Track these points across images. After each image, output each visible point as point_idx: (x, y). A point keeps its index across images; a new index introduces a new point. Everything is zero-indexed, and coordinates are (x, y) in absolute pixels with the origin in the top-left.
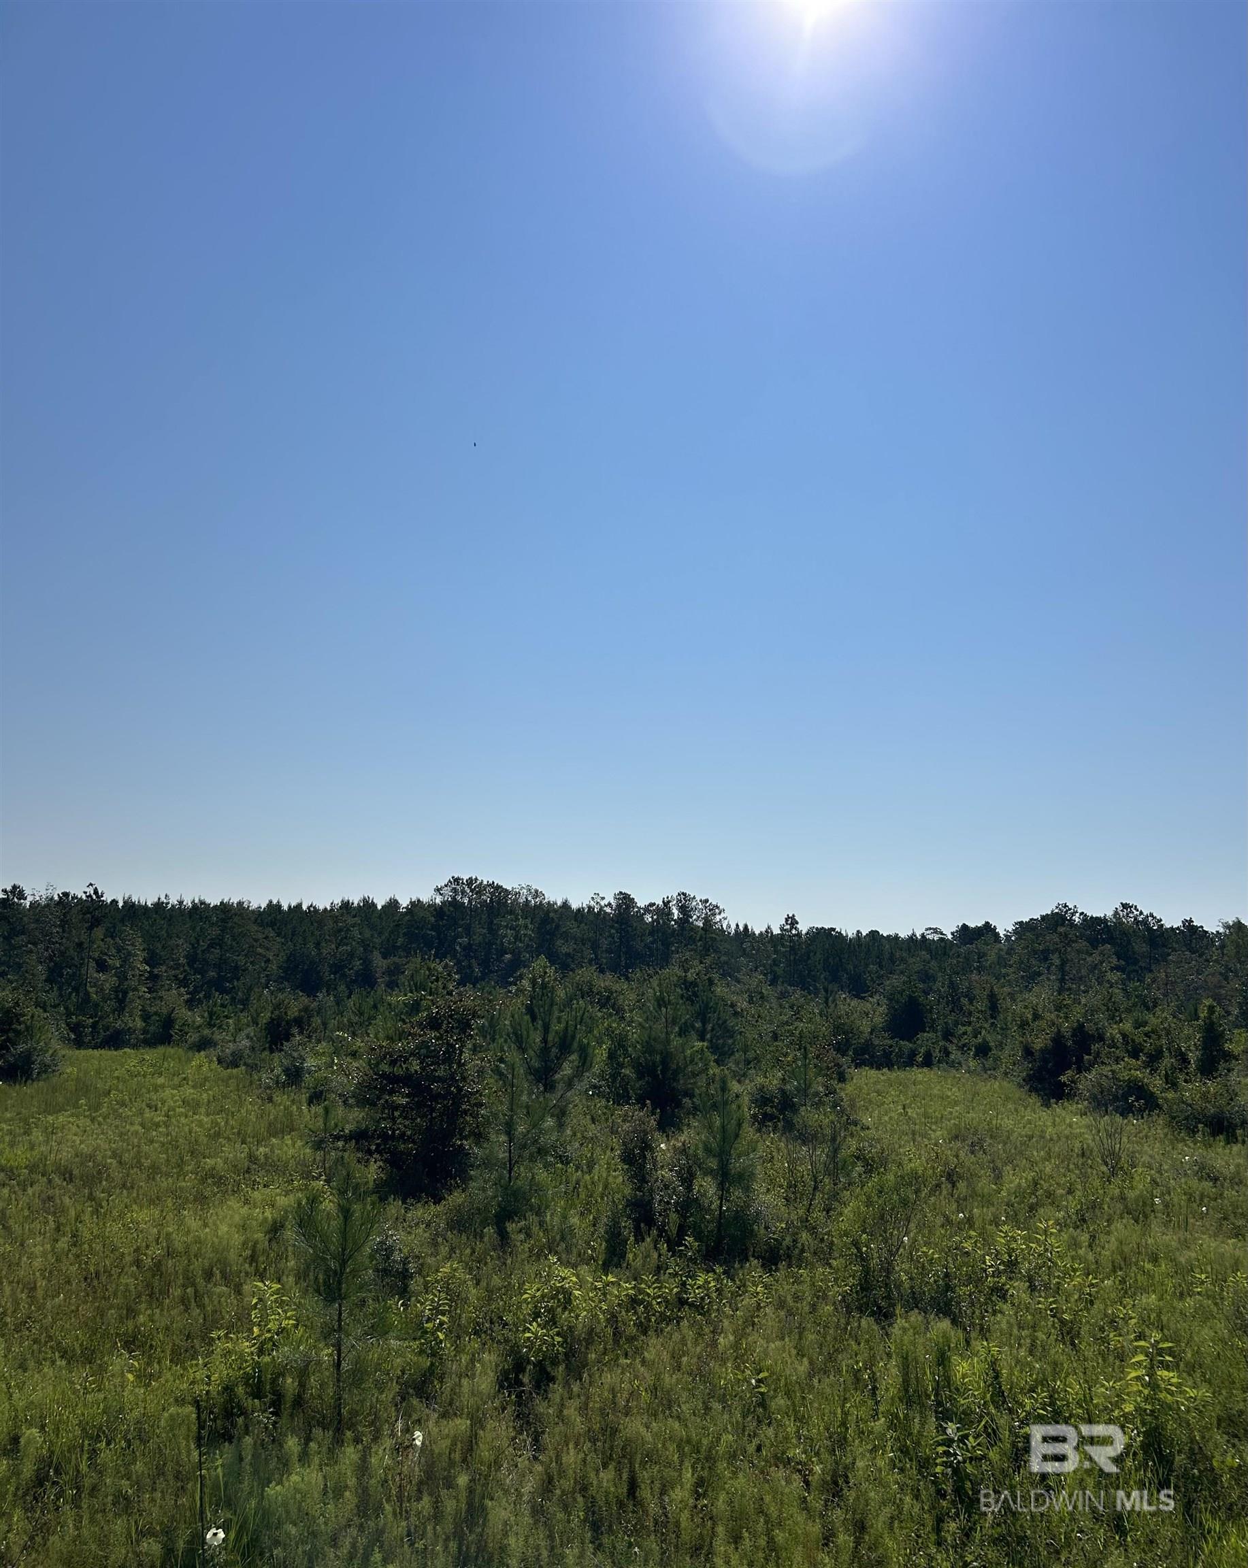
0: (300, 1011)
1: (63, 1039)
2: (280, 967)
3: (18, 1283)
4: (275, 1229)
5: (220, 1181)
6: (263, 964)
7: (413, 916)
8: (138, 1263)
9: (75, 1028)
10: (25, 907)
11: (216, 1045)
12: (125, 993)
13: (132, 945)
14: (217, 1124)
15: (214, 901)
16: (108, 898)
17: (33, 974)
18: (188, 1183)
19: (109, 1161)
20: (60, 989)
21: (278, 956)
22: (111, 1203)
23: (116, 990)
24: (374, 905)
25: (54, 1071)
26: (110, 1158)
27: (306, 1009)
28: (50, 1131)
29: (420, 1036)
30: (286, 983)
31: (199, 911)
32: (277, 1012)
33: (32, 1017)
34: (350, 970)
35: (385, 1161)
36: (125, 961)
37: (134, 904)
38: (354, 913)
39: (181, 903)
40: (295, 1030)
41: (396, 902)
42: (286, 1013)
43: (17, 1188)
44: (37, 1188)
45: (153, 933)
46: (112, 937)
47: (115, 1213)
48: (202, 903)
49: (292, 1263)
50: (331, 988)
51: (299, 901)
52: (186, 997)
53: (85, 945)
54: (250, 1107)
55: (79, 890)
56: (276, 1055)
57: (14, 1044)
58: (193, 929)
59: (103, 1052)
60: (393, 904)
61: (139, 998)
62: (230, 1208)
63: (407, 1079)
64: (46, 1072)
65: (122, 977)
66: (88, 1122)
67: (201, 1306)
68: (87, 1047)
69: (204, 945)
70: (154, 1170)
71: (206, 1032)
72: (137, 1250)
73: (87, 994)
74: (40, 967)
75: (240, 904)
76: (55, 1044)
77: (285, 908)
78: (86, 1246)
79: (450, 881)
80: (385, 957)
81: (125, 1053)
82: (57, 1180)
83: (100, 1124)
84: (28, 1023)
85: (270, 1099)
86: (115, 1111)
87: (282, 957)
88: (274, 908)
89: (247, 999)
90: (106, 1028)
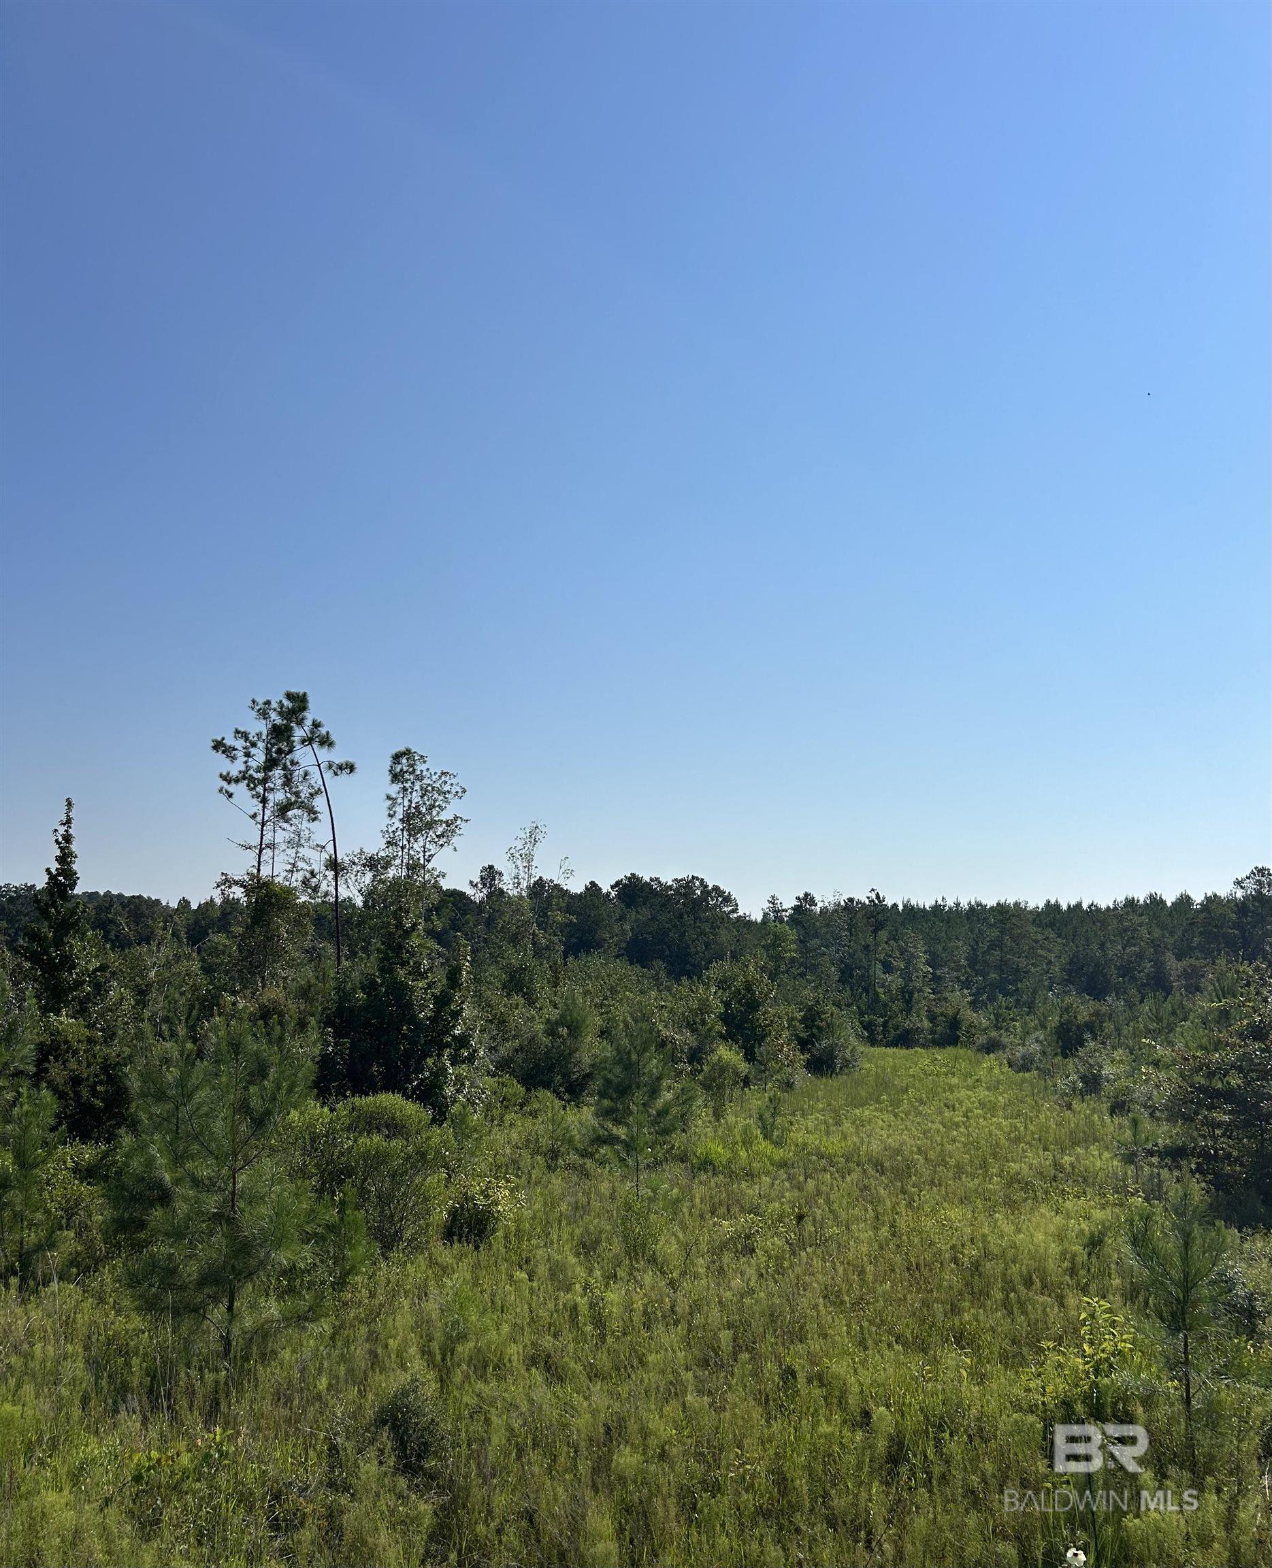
0: (1091, 1015)
1: (859, 1037)
2: (1063, 970)
3: (848, 1263)
4: (1095, 1243)
5: (1027, 1186)
6: (1044, 967)
7: (1209, 913)
8: (955, 1260)
9: (867, 1026)
10: (815, 914)
11: (1004, 1047)
12: (911, 994)
13: (915, 947)
14: (1016, 1129)
15: (990, 902)
16: (889, 902)
17: (827, 975)
18: (995, 1184)
19: (916, 1157)
20: (852, 989)
21: (1060, 957)
22: (922, 1198)
23: (903, 990)
24: (1162, 902)
25: (854, 1066)
26: (916, 1154)
27: (1097, 1014)
28: (860, 1124)
29: (1240, 1047)
30: (1071, 986)
31: (976, 912)
32: (1065, 1017)
33: (832, 1015)
34: (1139, 972)
35: (1210, 1182)
36: (908, 963)
37: (913, 907)
38: (1140, 911)
39: (958, 905)
40: (1088, 1036)
41: (1188, 898)
42: (1075, 1017)
43: (837, 1175)
44: (854, 1176)
45: (933, 936)
46: (896, 941)
47: (927, 1209)
48: (979, 904)
49: (1117, 1282)
50: (1119, 992)
51: (1079, 900)
52: (969, 998)
53: (872, 948)
54: (1048, 1115)
55: (862, 896)
56: (1070, 1061)
57: (818, 1040)
58: (972, 931)
59: (895, 1050)
60: (1185, 901)
61: (924, 998)
62: (1042, 1216)
63: (1228, 1095)
64: (847, 1066)
65: (907, 977)
66: (892, 1118)
67: (1025, 1313)
68: (881, 1046)
69: (984, 946)
70: (959, 1170)
71: (994, 1034)
72: (953, 1247)
73: (876, 994)
74: (833, 969)
75: (1017, 904)
76: (853, 1041)
77: (1065, 907)
78: (904, 1237)
79: (1253, 873)
80: (1179, 958)
81: (916, 1052)
82: (871, 1172)
83: (902, 1119)
84: (829, 1021)
85: (1069, 1106)
86: (916, 1109)
87: (1065, 959)
88: (1052, 908)
89: (1033, 1002)
90: (896, 1028)
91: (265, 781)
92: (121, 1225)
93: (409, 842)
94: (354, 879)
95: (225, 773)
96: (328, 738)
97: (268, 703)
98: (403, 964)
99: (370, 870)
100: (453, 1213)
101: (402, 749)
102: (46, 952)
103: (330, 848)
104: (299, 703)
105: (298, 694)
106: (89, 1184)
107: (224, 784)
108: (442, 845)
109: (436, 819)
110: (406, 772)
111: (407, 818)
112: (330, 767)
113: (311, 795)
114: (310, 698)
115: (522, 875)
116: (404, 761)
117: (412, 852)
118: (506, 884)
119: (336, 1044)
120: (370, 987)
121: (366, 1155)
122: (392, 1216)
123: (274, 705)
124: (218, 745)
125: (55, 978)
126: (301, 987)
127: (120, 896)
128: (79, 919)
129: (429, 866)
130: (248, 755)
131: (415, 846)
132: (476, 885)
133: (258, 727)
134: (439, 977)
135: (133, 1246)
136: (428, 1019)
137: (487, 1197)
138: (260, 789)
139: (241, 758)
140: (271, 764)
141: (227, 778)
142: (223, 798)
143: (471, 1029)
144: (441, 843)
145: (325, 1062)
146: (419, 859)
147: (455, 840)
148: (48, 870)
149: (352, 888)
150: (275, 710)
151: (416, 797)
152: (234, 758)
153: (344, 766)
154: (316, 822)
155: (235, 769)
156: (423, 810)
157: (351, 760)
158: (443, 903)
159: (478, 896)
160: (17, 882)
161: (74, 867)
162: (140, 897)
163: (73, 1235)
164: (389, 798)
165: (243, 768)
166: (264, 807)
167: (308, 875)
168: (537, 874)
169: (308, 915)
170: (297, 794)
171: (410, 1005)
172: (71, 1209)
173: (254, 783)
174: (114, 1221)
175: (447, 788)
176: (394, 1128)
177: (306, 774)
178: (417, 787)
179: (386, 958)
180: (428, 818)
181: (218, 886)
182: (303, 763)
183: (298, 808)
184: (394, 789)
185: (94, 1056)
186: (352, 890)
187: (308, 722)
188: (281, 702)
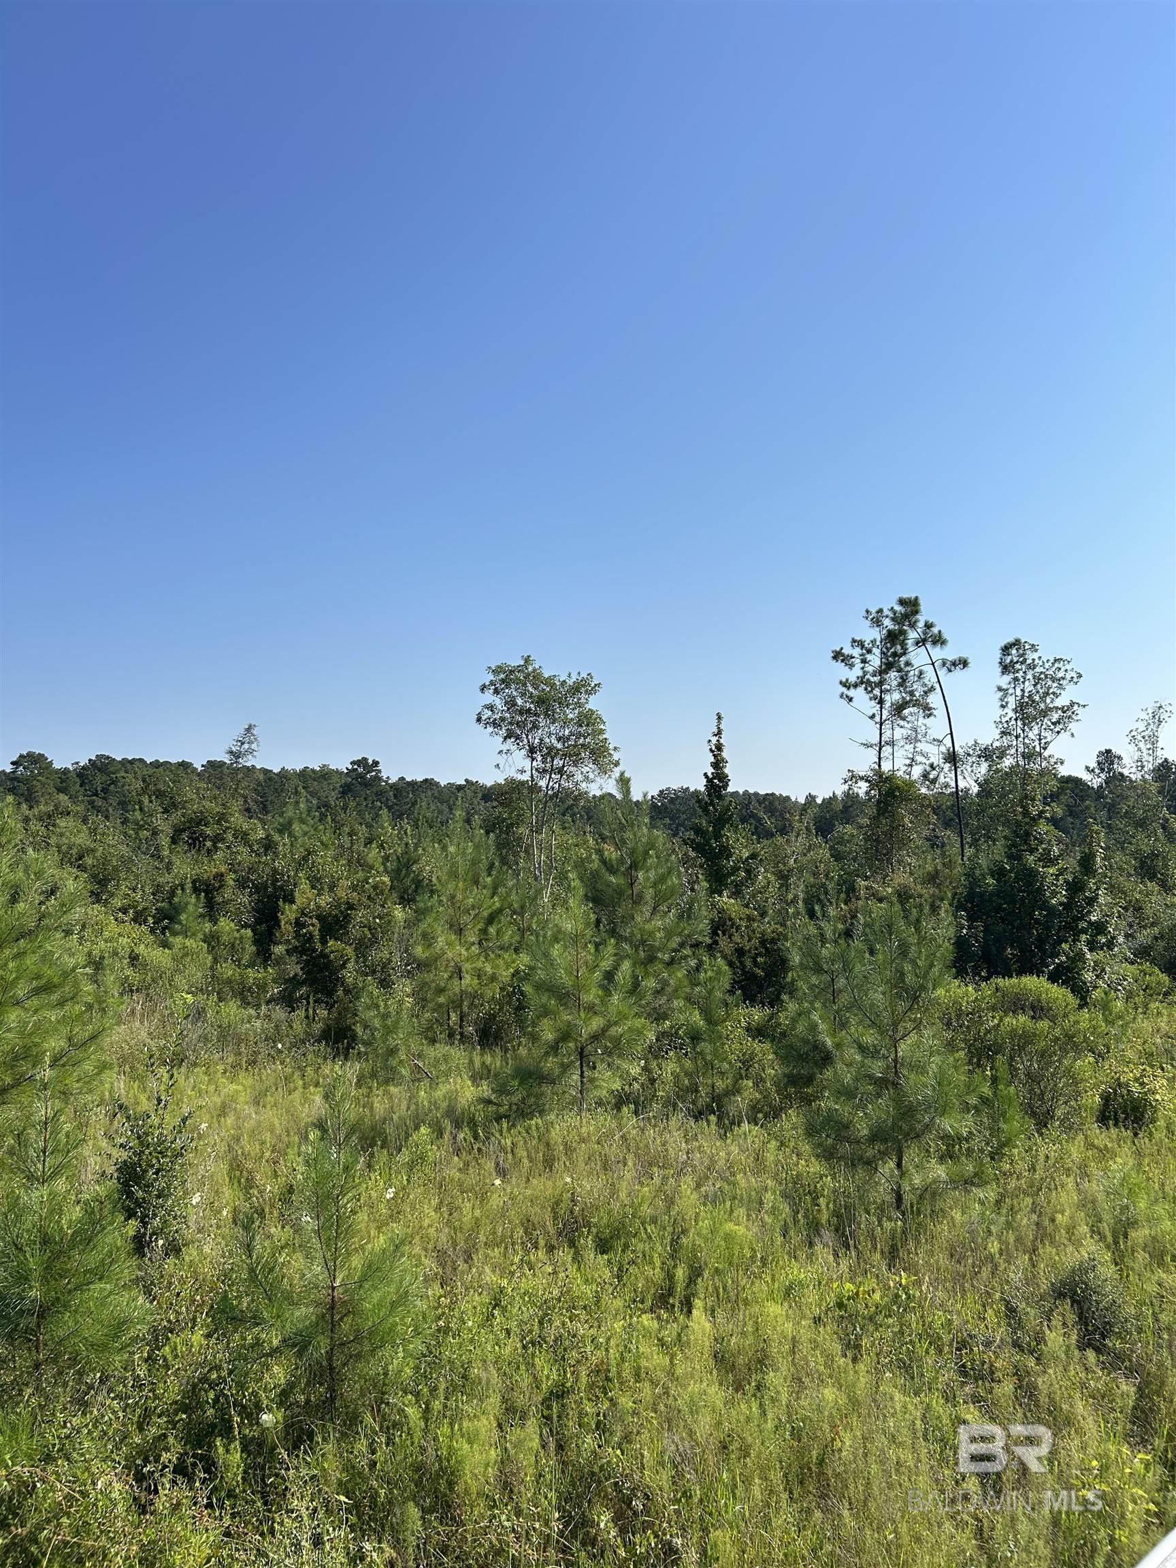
91: (881, 683)
92: (792, 1080)
93: (1023, 731)
94: (969, 769)
95: (844, 680)
96: (940, 637)
97: (880, 611)
98: (1032, 851)
99: (986, 760)
100: (1106, 1098)
101: (1011, 640)
102: (708, 843)
103: (948, 742)
104: (911, 607)
105: (910, 599)
106: (760, 1041)
107: (844, 690)
108: (1058, 732)
109: (1051, 706)
110: (1017, 662)
111: (1021, 708)
112: (944, 664)
113: (926, 692)
114: (921, 602)
115: (1146, 757)
116: (1014, 652)
117: (1027, 741)
118: (1128, 768)
119: (970, 928)
120: (999, 873)
121: (1013, 1033)
122: (1042, 1094)
123: (886, 612)
124: (838, 655)
125: (717, 865)
126: (929, 873)
127: (756, 794)
128: (732, 814)
129: (1046, 754)
130: (864, 661)
131: (1031, 735)
132: (1093, 770)
133: (872, 634)
134: (1071, 863)
135: (802, 1099)
136: (1061, 904)
137: (1142, 1084)
138: (877, 692)
139: (859, 665)
140: (888, 666)
141: (846, 684)
142: (844, 702)
143: (1108, 916)
144: (1057, 729)
145: (961, 944)
146: (1034, 747)
147: (1072, 726)
148: (705, 774)
149: (968, 779)
150: (887, 617)
151: (1029, 687)
152: (852, 666)
153: (957, 662)
154: (932, 718)
155: (853, 675)
156: (1037, 698)
157: (964, 655)
158: (1062, 790)
159: (1095, 782)
160: (675, 786)
161: (726, 771)
162: (773, 794)
163: (751, 1084)
164: (1000, 689)
165: (860, 673)
166: (881, 708)
167: (928, 769)
168: (1162, 755)
169: (929, 806)
170: (912, 693)
171: (1040, 890)
172: (747, 1062)
173: (871, 686)
174: (785, 1075)
175: (1060, 674)
176: (1038, 1010)
177: (921, 673)
178: (1029, 676)
179: (1014, 845)
180: (1042, 706)
181: (846, 782)
182: (916, 663)
183: (914, 706)
184: (1005, 681)
185: (754, 931)
186: (969, 781)
187: (921, 624)
188: (892, 608)
